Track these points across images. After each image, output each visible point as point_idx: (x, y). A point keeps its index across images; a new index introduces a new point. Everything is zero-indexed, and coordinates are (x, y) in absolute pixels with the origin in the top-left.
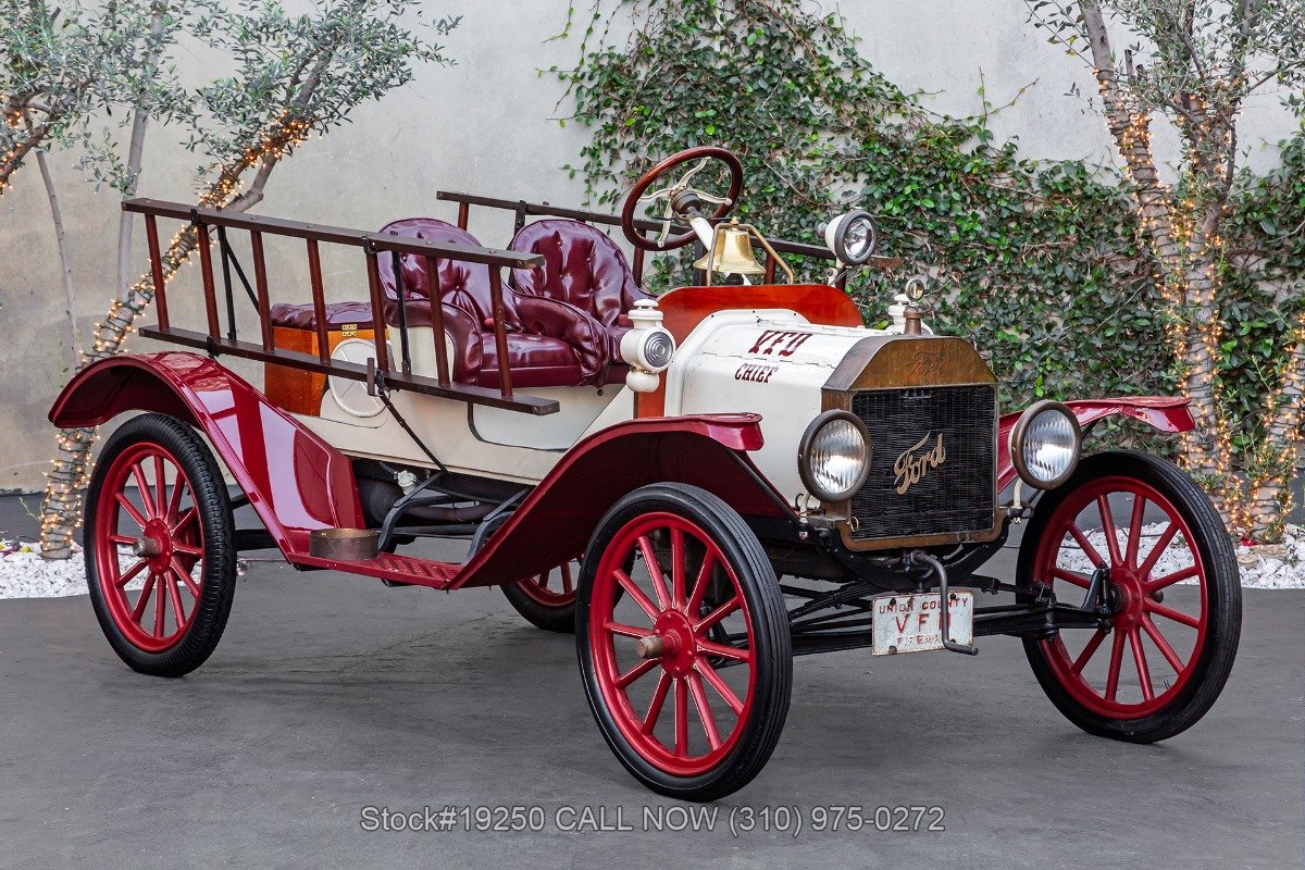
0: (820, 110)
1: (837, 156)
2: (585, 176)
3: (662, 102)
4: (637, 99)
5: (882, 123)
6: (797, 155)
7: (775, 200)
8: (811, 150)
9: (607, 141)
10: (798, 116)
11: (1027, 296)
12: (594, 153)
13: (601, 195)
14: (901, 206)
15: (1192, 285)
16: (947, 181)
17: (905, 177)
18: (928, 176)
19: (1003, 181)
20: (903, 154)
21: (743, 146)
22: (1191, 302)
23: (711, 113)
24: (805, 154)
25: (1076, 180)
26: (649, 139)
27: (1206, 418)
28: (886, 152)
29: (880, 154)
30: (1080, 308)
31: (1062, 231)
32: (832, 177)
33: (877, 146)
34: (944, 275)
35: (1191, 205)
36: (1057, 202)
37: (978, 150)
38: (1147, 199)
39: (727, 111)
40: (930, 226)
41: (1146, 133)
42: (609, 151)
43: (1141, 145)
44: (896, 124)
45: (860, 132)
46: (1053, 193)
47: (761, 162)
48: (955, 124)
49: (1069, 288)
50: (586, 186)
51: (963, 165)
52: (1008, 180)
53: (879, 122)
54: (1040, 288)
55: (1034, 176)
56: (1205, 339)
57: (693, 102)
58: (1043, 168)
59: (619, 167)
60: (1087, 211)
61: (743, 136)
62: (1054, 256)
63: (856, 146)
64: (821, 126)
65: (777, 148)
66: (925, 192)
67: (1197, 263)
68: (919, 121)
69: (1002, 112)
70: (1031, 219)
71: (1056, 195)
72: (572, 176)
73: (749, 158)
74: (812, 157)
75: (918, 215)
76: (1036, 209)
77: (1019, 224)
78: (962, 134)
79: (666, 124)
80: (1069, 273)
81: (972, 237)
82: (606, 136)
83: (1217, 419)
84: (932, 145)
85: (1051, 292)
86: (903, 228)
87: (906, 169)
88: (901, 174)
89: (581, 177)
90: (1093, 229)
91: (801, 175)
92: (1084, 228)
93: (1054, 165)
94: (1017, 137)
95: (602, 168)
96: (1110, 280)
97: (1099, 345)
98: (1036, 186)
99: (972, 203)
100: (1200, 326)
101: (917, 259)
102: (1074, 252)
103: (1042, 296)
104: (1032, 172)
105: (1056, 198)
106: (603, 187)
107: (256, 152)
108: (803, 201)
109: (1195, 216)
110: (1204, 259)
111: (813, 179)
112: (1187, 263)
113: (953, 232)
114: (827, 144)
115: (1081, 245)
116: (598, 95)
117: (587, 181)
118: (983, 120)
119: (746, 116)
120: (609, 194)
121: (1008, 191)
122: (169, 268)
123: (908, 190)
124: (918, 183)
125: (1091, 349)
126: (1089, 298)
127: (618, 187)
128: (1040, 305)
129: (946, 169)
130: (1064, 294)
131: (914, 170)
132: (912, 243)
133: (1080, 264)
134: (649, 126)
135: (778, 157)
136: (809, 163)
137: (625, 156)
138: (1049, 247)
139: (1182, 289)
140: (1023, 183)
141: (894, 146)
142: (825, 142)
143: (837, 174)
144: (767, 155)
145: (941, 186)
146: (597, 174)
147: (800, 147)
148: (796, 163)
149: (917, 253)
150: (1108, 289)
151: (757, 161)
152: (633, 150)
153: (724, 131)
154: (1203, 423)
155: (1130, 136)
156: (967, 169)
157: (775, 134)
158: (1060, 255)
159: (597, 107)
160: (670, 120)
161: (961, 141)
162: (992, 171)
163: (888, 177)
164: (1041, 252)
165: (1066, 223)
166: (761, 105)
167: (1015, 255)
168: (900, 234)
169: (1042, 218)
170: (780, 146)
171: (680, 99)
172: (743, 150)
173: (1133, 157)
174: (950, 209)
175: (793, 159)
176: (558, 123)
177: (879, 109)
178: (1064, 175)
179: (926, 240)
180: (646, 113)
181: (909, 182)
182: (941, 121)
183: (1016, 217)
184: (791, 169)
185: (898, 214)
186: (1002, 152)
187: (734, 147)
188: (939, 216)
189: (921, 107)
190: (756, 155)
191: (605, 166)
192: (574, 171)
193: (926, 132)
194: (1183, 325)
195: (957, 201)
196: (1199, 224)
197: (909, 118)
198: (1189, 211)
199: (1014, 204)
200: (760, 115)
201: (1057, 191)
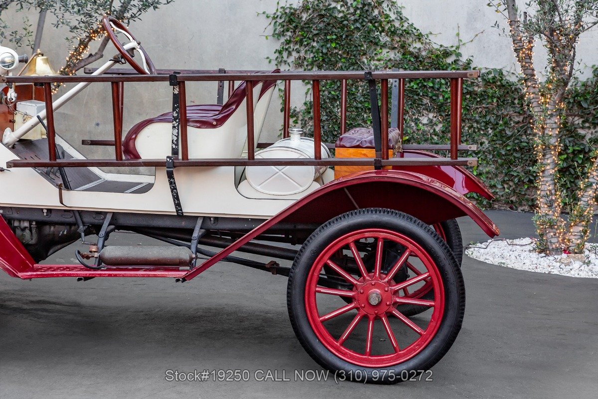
0: (384, 39)
1: (390, 60)
2: (276, 62)
3: (313, 31)
4: (301, 29)
5: (412, 46)
6: (372, 58)
8: (379, 57)
9: (287, 47)
10: (373, 41)
11: (472, 129)
12: (280, 52)
14: (418, 84)
15: (548, 126)
20: (420, 61)
21: (348, 53)
22: (547, 134)
23: (334, 37)
24: (376, 58)
25: (498, 77)
26: (305, 47)
27: (550, 191)
28: (412, 59)
29: (410, 60)
30: (496, 136)
31: (490, 101)
33: (409, 56)
34: (435, 117)
35: (551, 87)
36: (489, 87)
37: (455, 61)
38: (530, 84)
39: (342, 36)
40: (430, 95)
41: (531, 52)
42: (287, 52)
43: (528, 57)
44: (418, 47)
45: (402, 50)
46: (487, 83)
47: (356, 61)
48: (445, 49)
49: (491, 127)
50: (276, 67)
51: (447, 68)
53: (410, 46)
54: (479, 126)
56: (552, 153)
57: (326, 31)
58: (484, 71)
59: (291, 59)
60: (502, 92)
61: (348, 48)
62: (486, 111)
63: (399, 56)
64: (384, 46)
65: (363, 55)
67: (551, 115)
68: (429, 46)
69: (467, 45)
70: (476, 94)
71: (489, 84)
72: (270, 62)
73: (350, 59)
74: (379, 60)
75: (425, 89)
76: (479, 90)
77: (471, 96)
78: (448, 53)
79: (314, 41)
80: (492, 120)
81: (449, 101)
82: (286, 45)
83: (556, 191)
84: (434, 58)
85: (483, 128)
86: (418, 95)
87: (421, 68)
89: (274, 62)
90: (504, 100)
91: (373, 68)
92: (500, 100)
93: (489, 70)
94: (472, 56)
96: (510, 124)
97: (504, 153)
98: (480, 79)
100: (551, 146)
101: (423, 109)
102: (495, 111)
103: (479, 130)
105: (489, 85)
106: (283, 68)
109: (552, 92)
110: (555, 114)
112: (547, 115)
113: (441, 98)
114: (386, 54)
115: (498, 107)
116: (284, 26)
117: (276, 65)
118: (458, 48)
119: (350, 40)
121: (467, 81)
125: (499, 155)
126: (501, 131)
127: (290, 68)
128: (478, 133)
129: (439, 69)
130: (489, 129)
131: (425, 69)
132: (422, 102)
133: (497, 116)
134: (306, 41)
135: (363, 59)
136: (377, 63)
137: (295, 54)
138: (484, 107)
139: (543, 128)
143: (390, 68)
144: (358, 57)
146: (281, 62)
147: (373, 55)
148: (372, 62)
149: (424, 107)
150: (509, 128)
151: (354, 60)
152: (298, 52)
153: (340, 46)
154: (548, 193)
155: (523, 53)
157: (363, 48)
158: (489, 111)
159: (283, 31)
160: (316, 39)
161: (447, 57)
164: (480, 109)
165: (493, 97)
166: (357, 35)
167: (468, 110)
168: (417, 98)
169: (481, 94)
170: (365, 54)
171: (321, 30)
172: (348, 55)
173: (524, 63)
174: (440, 87)
175: (370, 61)
176: (265, 37)
177: (411, 40)
178: (493, 75)
179: (428, 101)
180: (305, 35)
182: (439, 47)
183: (470, 93)
184: (369, 65)
185: (416, 88)
186: (465, 63)
187: (344, 53)
188: (435, 90)
189: (430, 40)
190: (353, 57)
191: (285, 58)
192: (271, 60)
193: (432, 52)
194: (542, 145)
195: (443, 84)
196: (553, 96)
197: (424, 45)
198: (549, 89)
199: (469, 87)
200: (356, 39)
201: (489, 82)
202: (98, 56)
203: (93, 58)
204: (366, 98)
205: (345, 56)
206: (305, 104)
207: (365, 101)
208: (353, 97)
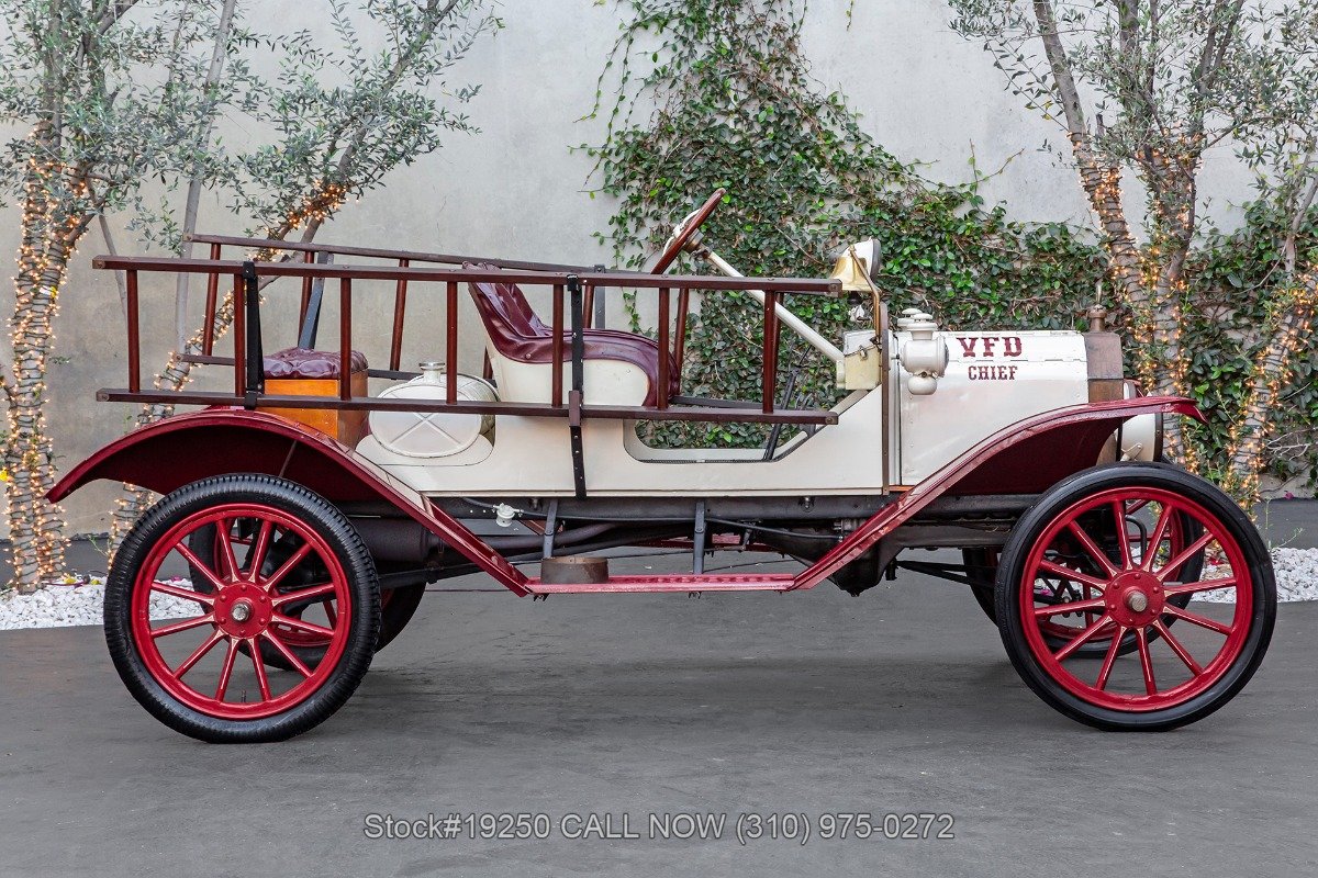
0: (826, 179)
1: (842, 220)
2: (614, 242)
3: (683, 174)
4: (660, 172)
5: (882, 191)
6: (805, 220)
7: (786, 261)
8: (818, 216)
9: (633, 211)
10: (805, 185)
12: (621, 222)
13: (628, 259)
14: (901, 265)
15: (1159, 326)
16: (942, 242)
17: (904, 239)
18: (925, 238)
19: (993, 242)
20: (902, 218)
21: (757, 213)
22: (1159, 341)
23: (727, 183)
24: (812, 220)
25: (1060, 240)
26: (670, 208)
27: (1174, 448)
28: (886, 217)
29: (881, 219)
31: (1047, 286)
32: (838, 240)
33: (878, 211)
35: (1158, 252)
36: (1042, 260)
37: (970, 215)
38: (1119, 250)
39: (741, 181)
40: (927, 284)
41: (1116, 189)
43: (1112, 200)
44: (895, 191)
45: (863, 200)
46: (1039, 252)
47: (773, 227)
48: (949, 190)
50: (614, 252)
51: (956, 228)
52: (998, 241)
53: (879, 190)
55: (1022, 237)
56: (1172, 375)
57: (710, 174)
58: (1030, 229)
59: (645, 233)
60: (1070, 269)
61: (756, 204)
62: (1041, 309)
63: (859, 211)
64: (827, 194)
65: (787, 214)
66: (923, 253)
67: (1164, 306)
68: (916, 189)
69: (991, 180)
70: (1019, 276)
71: (1042, 254)
72: (602, 242)
73: (762, 224)
74: (819, 223)
75: (916, 274)
76: (1024, 267)
77: (1008, 280)
78: (955, 199)
79: (686, 194)
80: (1055, 324)
81: (965, 293)
82: (632, 205)
83: (1185, 448)
84: (928, 210)
86: (903, 285)
87: (905, 232)
88: (900, 237)
89: (610, 243)
90: (1075, 284)
91: (809, 238)
92: (1067, 283)
93: (1039, 227)
94: (1005, 202)
95: (629, 235)
98: (1023, 246)
99: (966, 262)
100: (1167, 363)
102: (1059, 306)
104: (1019, 233)
105: (1042, 257)
106: (630, 252)
107: (299, 214)
108: (812, 262)
109: (1161, 262)
110: (1169, 302)
111: (821, 242)
112: (1155, 305)
113: (949, 288)
114: (833, 210)
115: (1065, 299)
116: (624, 169)
117: (616, 247)
118: (974, 187)
119: (759, 186)
120: (636, 258)
121: (997, 251)
122: (222, 323)
123: (907, 251)
124: (916, 244)
127: (644, 252)
129: (941, 232)
131: (912, 232)
132: (911, 299)
133: (1064, 317)
134: (671, 196)
135: (788, 223)
136: (816, 228)
137: (650, 223)
138: (1036, 301)
139: (1150, 330)
140: (1011, 243)
141: (893, 212)
142: (831, 209)
143: (842, 237)
144: (778, 220)
145: (937, 247)
146: (624, 240)
147: (808, 213)
148: (805, 227)
151: (769, 226)
152: (657, 219)
153: (739, 200)
154: (1171, 452)
155: (1102, 192)
156: (960, 232)
157: (785, 202)
158: (1046, 309)
159: (624, 179)
160: (690, 191)
161: (954, 206)
162: (983, 233)
163: (888, 239)
164: (1029, 305)
165: (1052, 279)
166: (772, 176)
167: (1005, 308)
168: (901, 291)
169: (1029, 275)
170: (790, 213)
171: (699, 171)
172: (756, 217)
173: (1105, 212)
174: (946, 268)
175: (802, 225)
176: (589, 194)
177: (879, 178)
178: (1048, 235)
179: (924, 296)
180: (668, 184)
181: (908, 244)
182: (936, 188)
183: (1005, 274)
184: (800, 234)
185: (898, 273)
186: (991, 215)
187: (748, 214)
188: (936, 274)
189: (917, 176)
190: (768, 221)
191: (632, 233)
192: (603, 237)
193: (923, 198)
194: (1152, 363)
195: (951, 261)
196: (1164, 269)
197: (907, 186)
198: (1155, 257)
199: (1004, 263)
200: (771, 184)
201: (1042, 250)
204: (800, 300)
205: (751, 219)
207: (798, 306)
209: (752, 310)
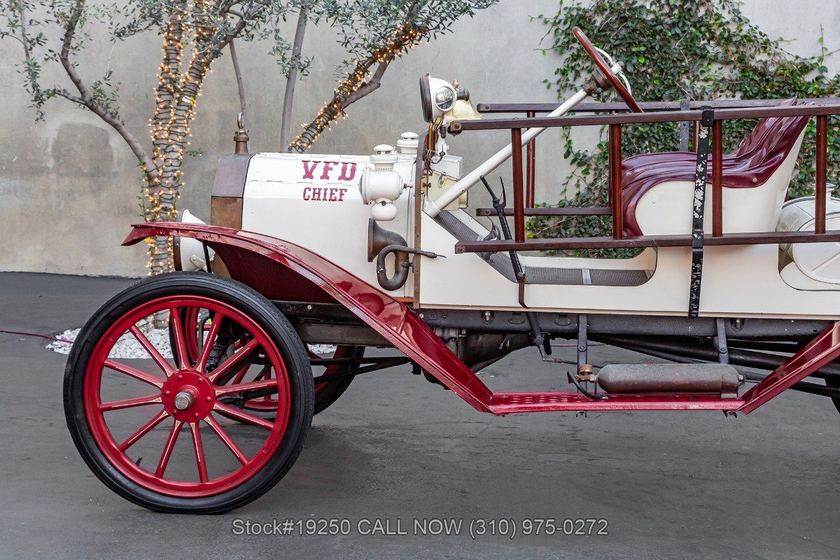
0: (714, 49)
1: (723, 79)
2: (558, 87)
3: (611, 40)
4: (595, 38)
5: (754, 59)
6: (696, 78)
8: (706, 75)
9: (573, 65)
10: (699, 53)
12: (564, 73)
17: (768, 95)
18: (784, 95)
20: (767, 80)
21: (662, 71)
23: (643, 49)
24: (702, 78)
28: (757, 78)
29: (752, 79)
32: (719, 94)
33: (750, 74)
37: (817, 79)
39: (653, 48)
42: (573, 72)
44: (764, 60)
45: (739, 65)
47: (673, 82)
48: (803, 61)
50: (558, 94)
51: (807, 88)
53: (752, 58)
57: (631, 41)
59: (580, 81)
61: (662, 64)
63: (737, 74)
64: (715, 60)
65: (684, 73)
68: (779, 58)
69: (835, 55)
72: (549, 87)
73: (665, 79)
78: (807, 68)
82: (572, 61)
84: (788, 75)
87: (769, 90)
88: (766, 93)
89: (555, 88)
91: (699, 91)
95: (569, 83)
111: (707, 94)
114: (717, 72)
116: (569, 35)
117: (559, 91)
118: (821, 59)
119: (665, 52)
129: (795, 91)
131: (774, 91)
135: (683, 79)
136: (704, 84)
137: (585, 76)
142: (715, 70)
143: (722, 92)
144: (677, 78)
146: (566, 86)
147: (698, 73)
148: (696, 82)
151: (670, 81)
152: (590, 71)
153: (650, 61)
156: (810, 91)
157: (684, 64)
159: (568, 42)
160: (614, 53)
161: (806, 73)
162: (825, 93)
163: (757, 94)
166: (675, 45)
170: (686, 72)
171: (623, 39)
172: (662, 74)
175: (694, 81)
176: (541, 52)
177: (753, 49)
181: (770, 98)
182: (794, 59)
184: (693, 88)
186: (833, 81)
187: (656, 71)
189: (781, 49)
190: (670, 77)
191: (571, 81)
192: (550, 83)
193: (784, 66)
197: (772, 56)
200: (674, 51)
202: (373, 85)
203: (368, 89)
205: (657, 75)
206: (600, 146)
208: (669, 134)
209: (654, 141)
